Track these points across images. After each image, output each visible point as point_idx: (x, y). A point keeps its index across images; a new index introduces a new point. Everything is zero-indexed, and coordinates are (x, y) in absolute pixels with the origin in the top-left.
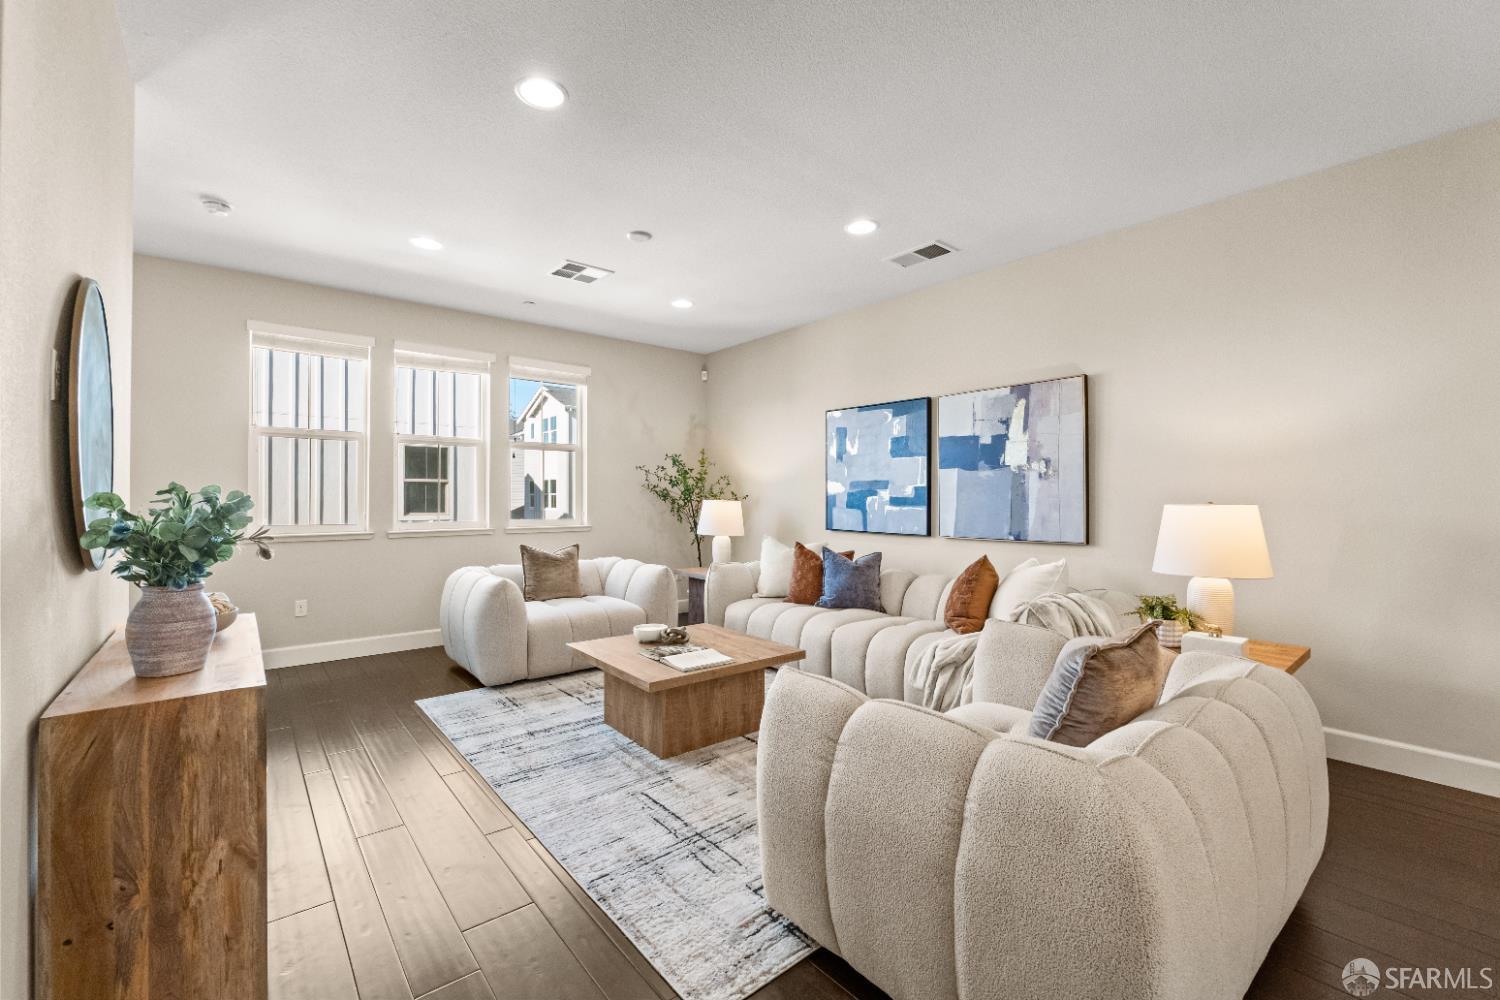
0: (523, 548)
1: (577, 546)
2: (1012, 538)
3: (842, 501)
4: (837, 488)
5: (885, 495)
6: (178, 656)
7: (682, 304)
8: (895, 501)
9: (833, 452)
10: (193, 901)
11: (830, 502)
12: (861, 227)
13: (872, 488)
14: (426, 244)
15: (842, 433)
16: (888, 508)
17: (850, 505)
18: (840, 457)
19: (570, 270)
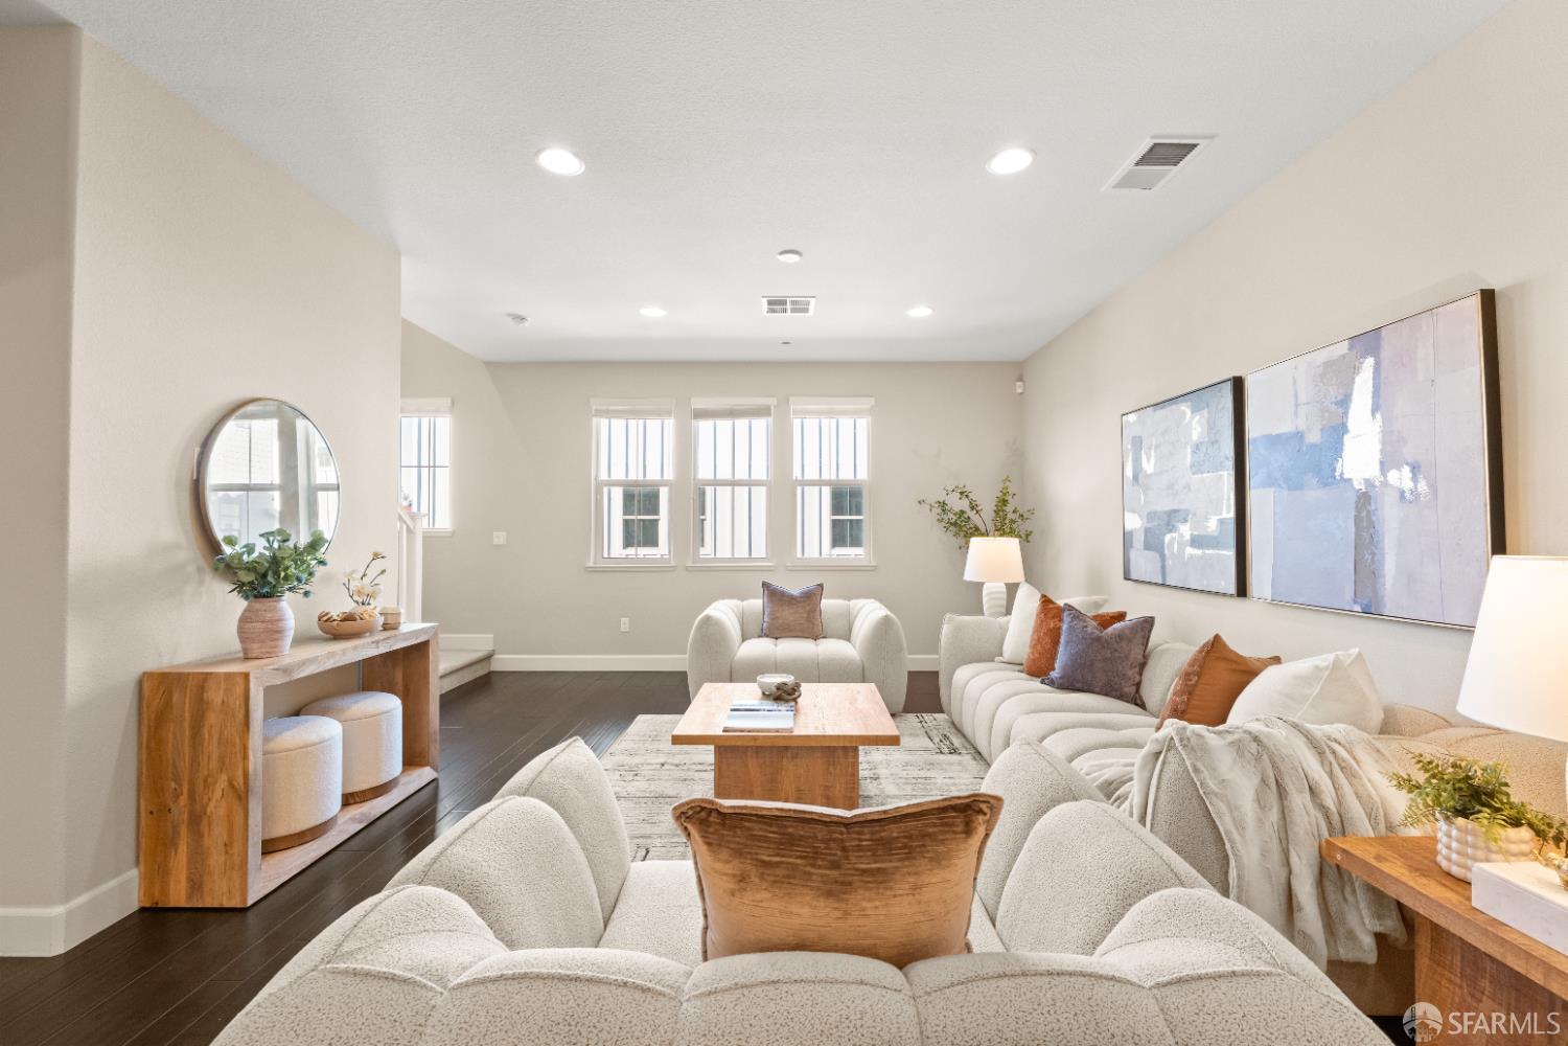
0: (764, 584)
1: (821, 586)
2: (1357, 608)
3: (1138, 541)
4: (1134, 522)
5: (1186, 530)
6: (256, 646)
7: (921, 312)
8: (1196, 542)
9: (1129, 472)
10: (209, 810)
11: (1127, 538)
12: (1011, 161)
13: (1171, 519)
14: (653, 312)
15: (1138, 443)
16: (1189, 551)
17: (1147, 546)
18: (1136, 478)
19: (776, 304)
